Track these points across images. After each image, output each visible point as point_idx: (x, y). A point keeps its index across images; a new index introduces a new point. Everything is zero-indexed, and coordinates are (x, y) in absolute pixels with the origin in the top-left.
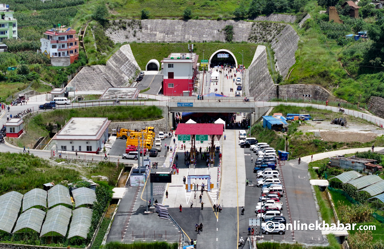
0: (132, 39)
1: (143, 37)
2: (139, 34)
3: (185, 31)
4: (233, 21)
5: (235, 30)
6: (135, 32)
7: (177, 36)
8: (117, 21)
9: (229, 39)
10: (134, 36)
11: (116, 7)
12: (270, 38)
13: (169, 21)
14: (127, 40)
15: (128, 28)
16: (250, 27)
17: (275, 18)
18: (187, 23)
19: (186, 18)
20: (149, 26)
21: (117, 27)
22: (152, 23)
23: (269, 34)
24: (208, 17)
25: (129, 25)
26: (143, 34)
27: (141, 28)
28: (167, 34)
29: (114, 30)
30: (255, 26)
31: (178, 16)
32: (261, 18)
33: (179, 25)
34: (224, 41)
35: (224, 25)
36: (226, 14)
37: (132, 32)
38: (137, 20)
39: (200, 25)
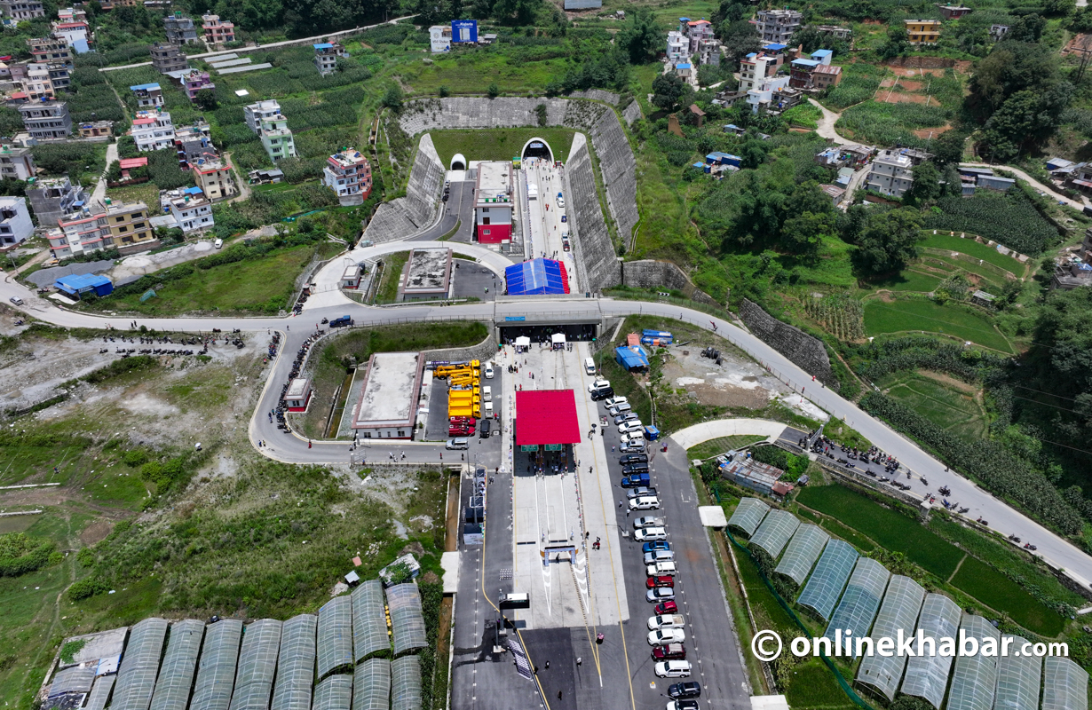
0: (432, 125)
1: (442, 121)
2: (438, 117)
3: (491, 113)
4: (545, 99)
5: (548, 110)
6: (434, 114)
7: (483, 119)
8: (413, 102)
9: (542, 122)
10: (434, 120)
11: (409, 79)
12: (589, 123)
13: (472, 100)
14: (426, 127)
15: (426, 111)
16: (565, 106)
17: (593, 94)
18: (493, 102)
19: (492, 95)
20: (450, 106)
21: (413, 111)
22: (452, 103)
23: (588, 116)
24: (517, 93)
25: (427, 106)
26: (444, 116)
27: (440, 109)
28: (471, 116)
29: (410, 115)
30: (571, 105)
31: (482, 92)
32: (577, 94)
33: (483, 104)
34: (537, 125)
35: (536, 103)
36: (537, 88)
37: (431, 115)
38: (435, 98)
39: (509, 105)
